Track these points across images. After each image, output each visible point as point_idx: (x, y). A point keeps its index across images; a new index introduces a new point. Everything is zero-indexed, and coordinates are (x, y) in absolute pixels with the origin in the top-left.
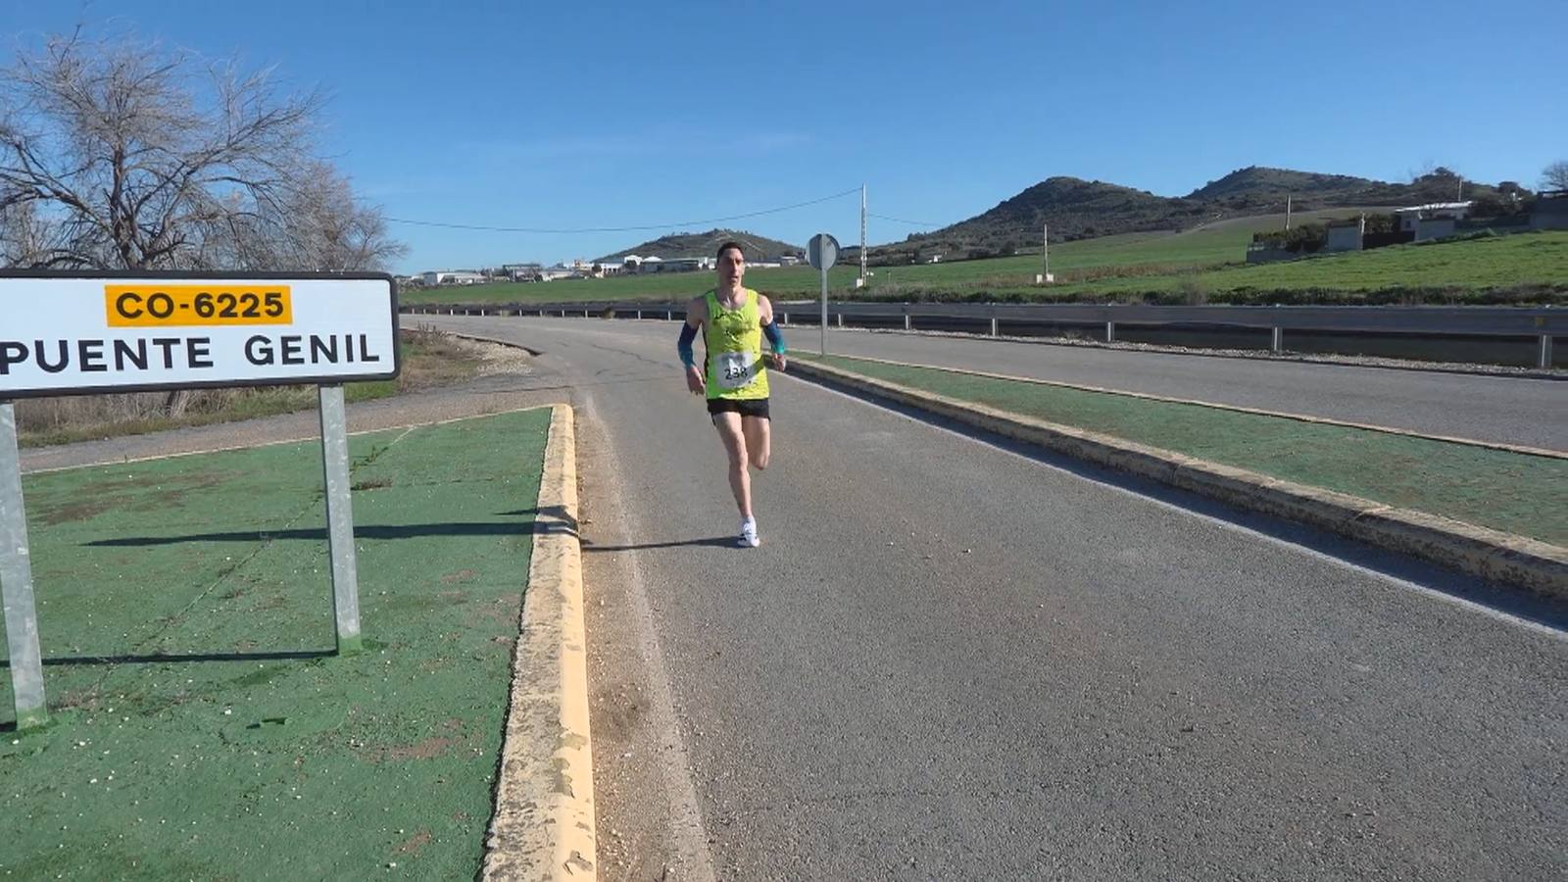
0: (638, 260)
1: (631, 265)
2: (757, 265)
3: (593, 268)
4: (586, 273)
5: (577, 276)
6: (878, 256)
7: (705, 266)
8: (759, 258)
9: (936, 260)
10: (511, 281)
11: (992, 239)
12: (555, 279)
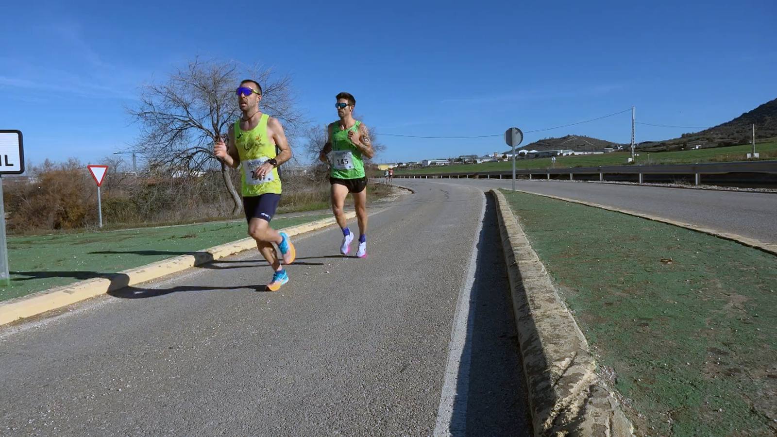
0: (526, 152)
1: (522, 154)
2: (590, 153)
3: (503, 156)
4: (499, 159)
5: (495, 161)
6: (661, 146)
7: (561, 154)
8: (592, 149)
9: (697, 147)
10: (462, 164)
11: (736, 135)
12: (484, 162)
